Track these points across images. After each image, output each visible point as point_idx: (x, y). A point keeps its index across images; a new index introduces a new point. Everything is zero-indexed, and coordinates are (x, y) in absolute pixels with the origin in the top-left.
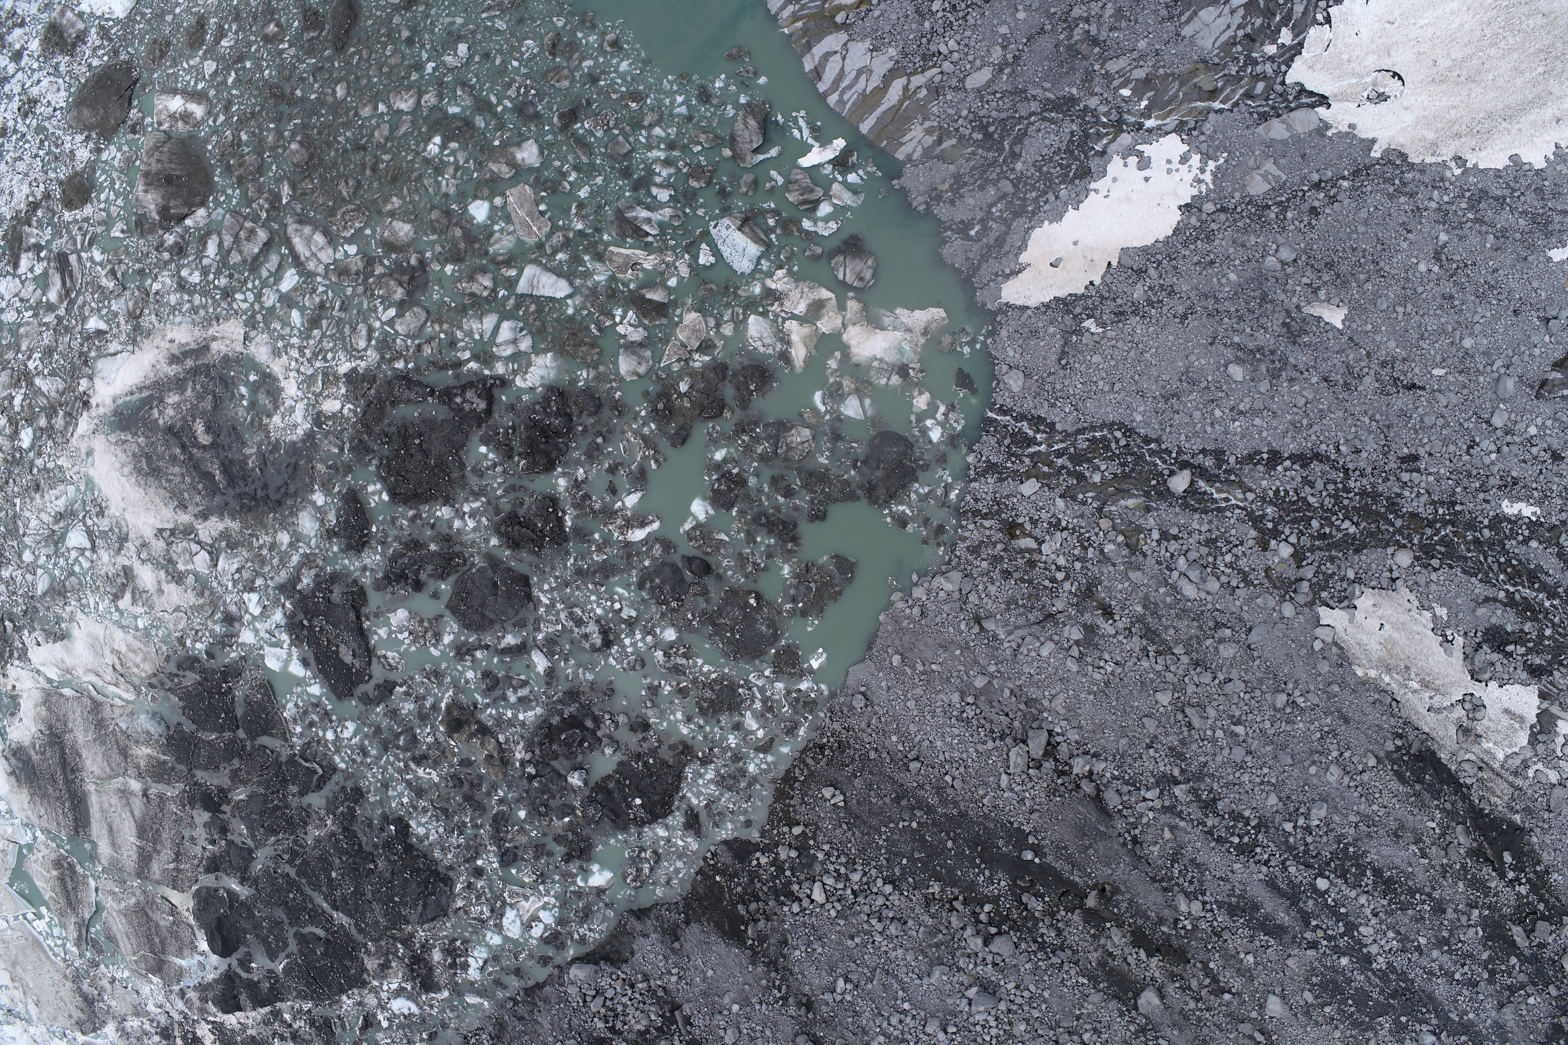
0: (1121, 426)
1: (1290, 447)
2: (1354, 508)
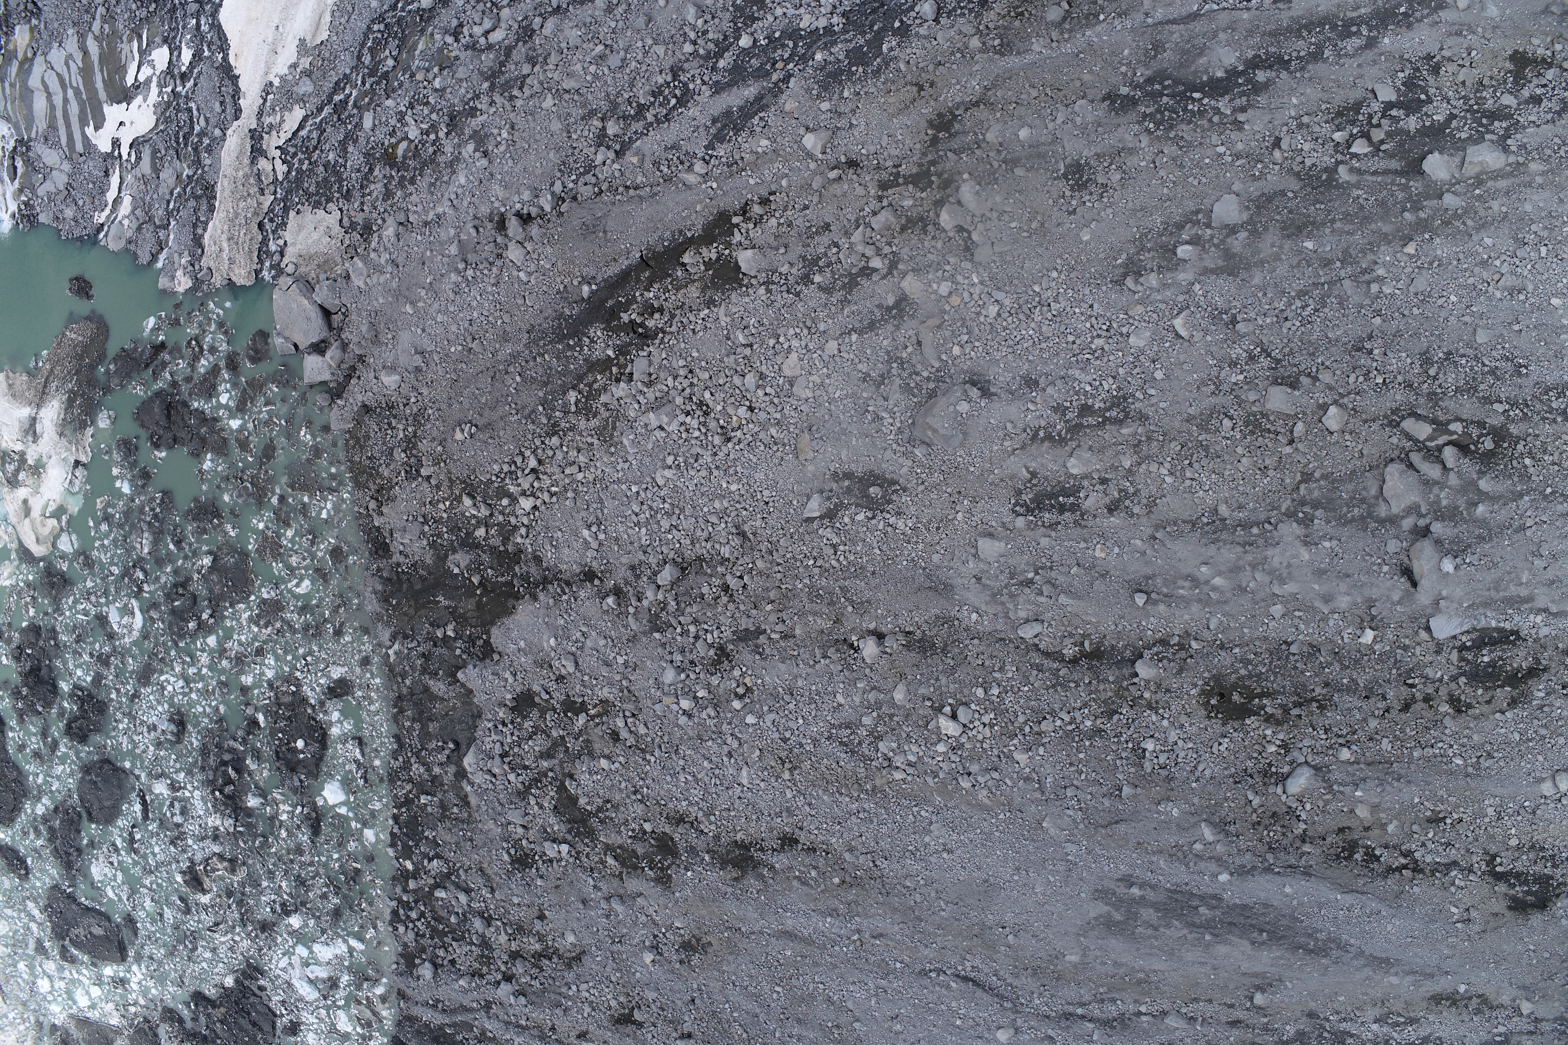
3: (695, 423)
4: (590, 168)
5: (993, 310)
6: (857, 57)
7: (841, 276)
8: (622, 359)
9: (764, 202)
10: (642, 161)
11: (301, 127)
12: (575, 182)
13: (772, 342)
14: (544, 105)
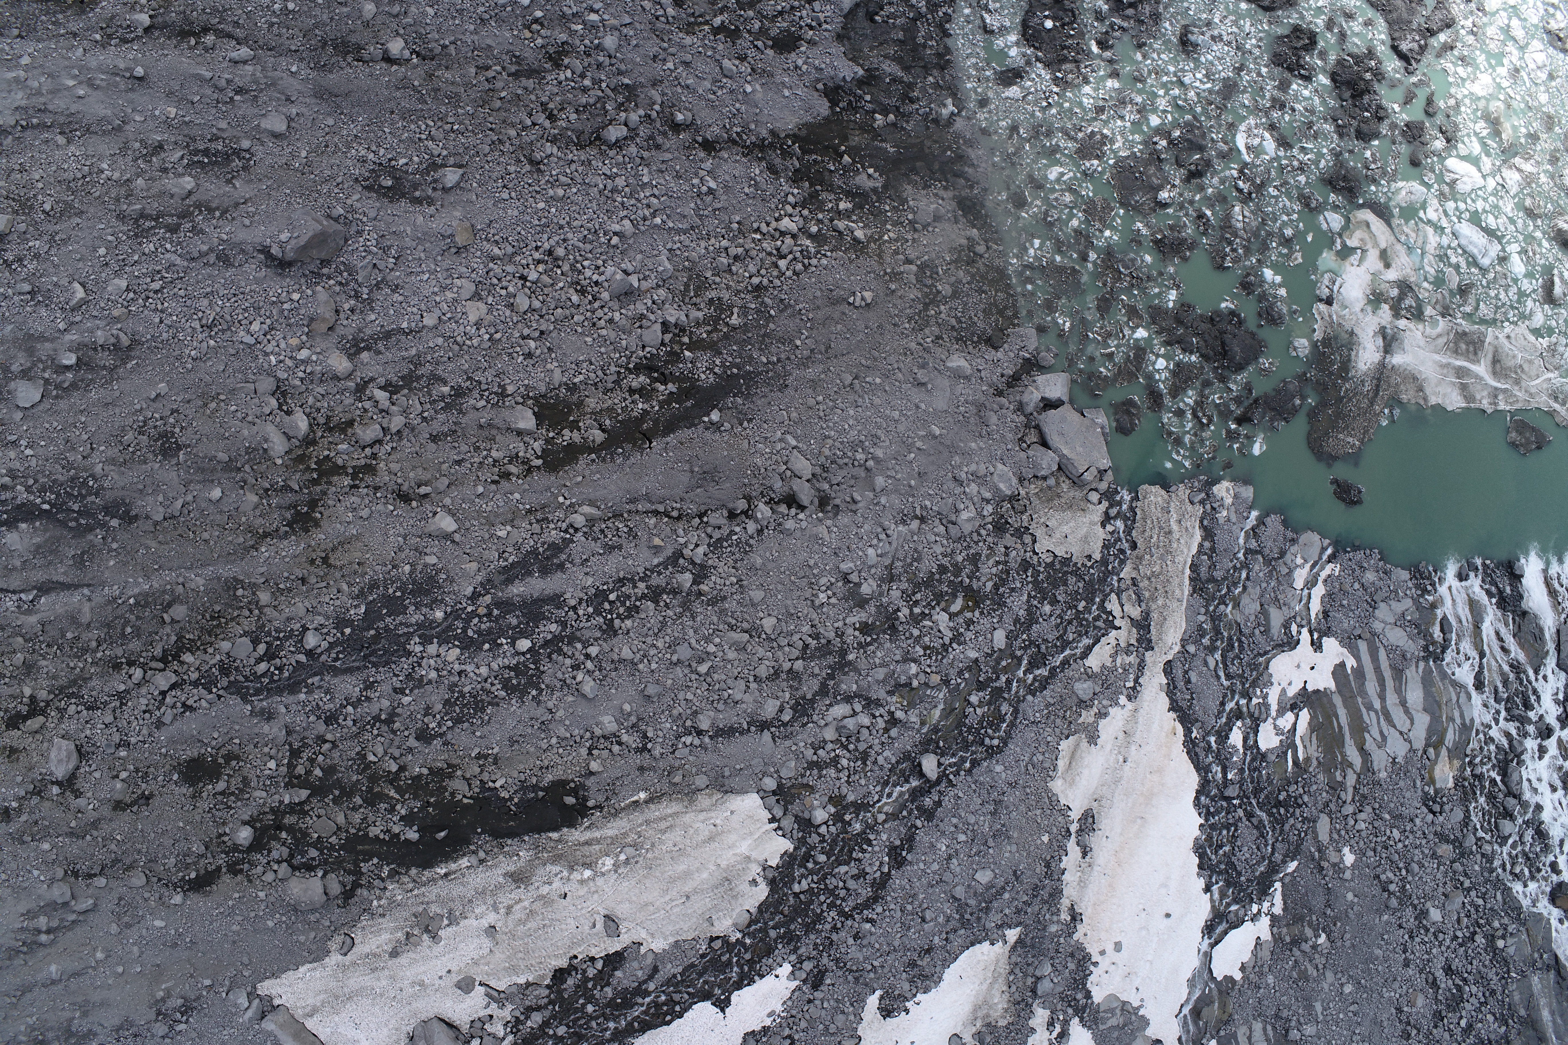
0: (1000, 750)
1: (898, 881)
2: (811, 902)
3: (588, 273)
4: (716, 546)
5: (255, 327)
6: (395, 606)
7: (420, 390)
8: (676, 348)
9: (507, 475)
10: (650, 540)
11: (1089, 649)
12: (733, 533)
13: (498, 336)
14: (773, 620)
